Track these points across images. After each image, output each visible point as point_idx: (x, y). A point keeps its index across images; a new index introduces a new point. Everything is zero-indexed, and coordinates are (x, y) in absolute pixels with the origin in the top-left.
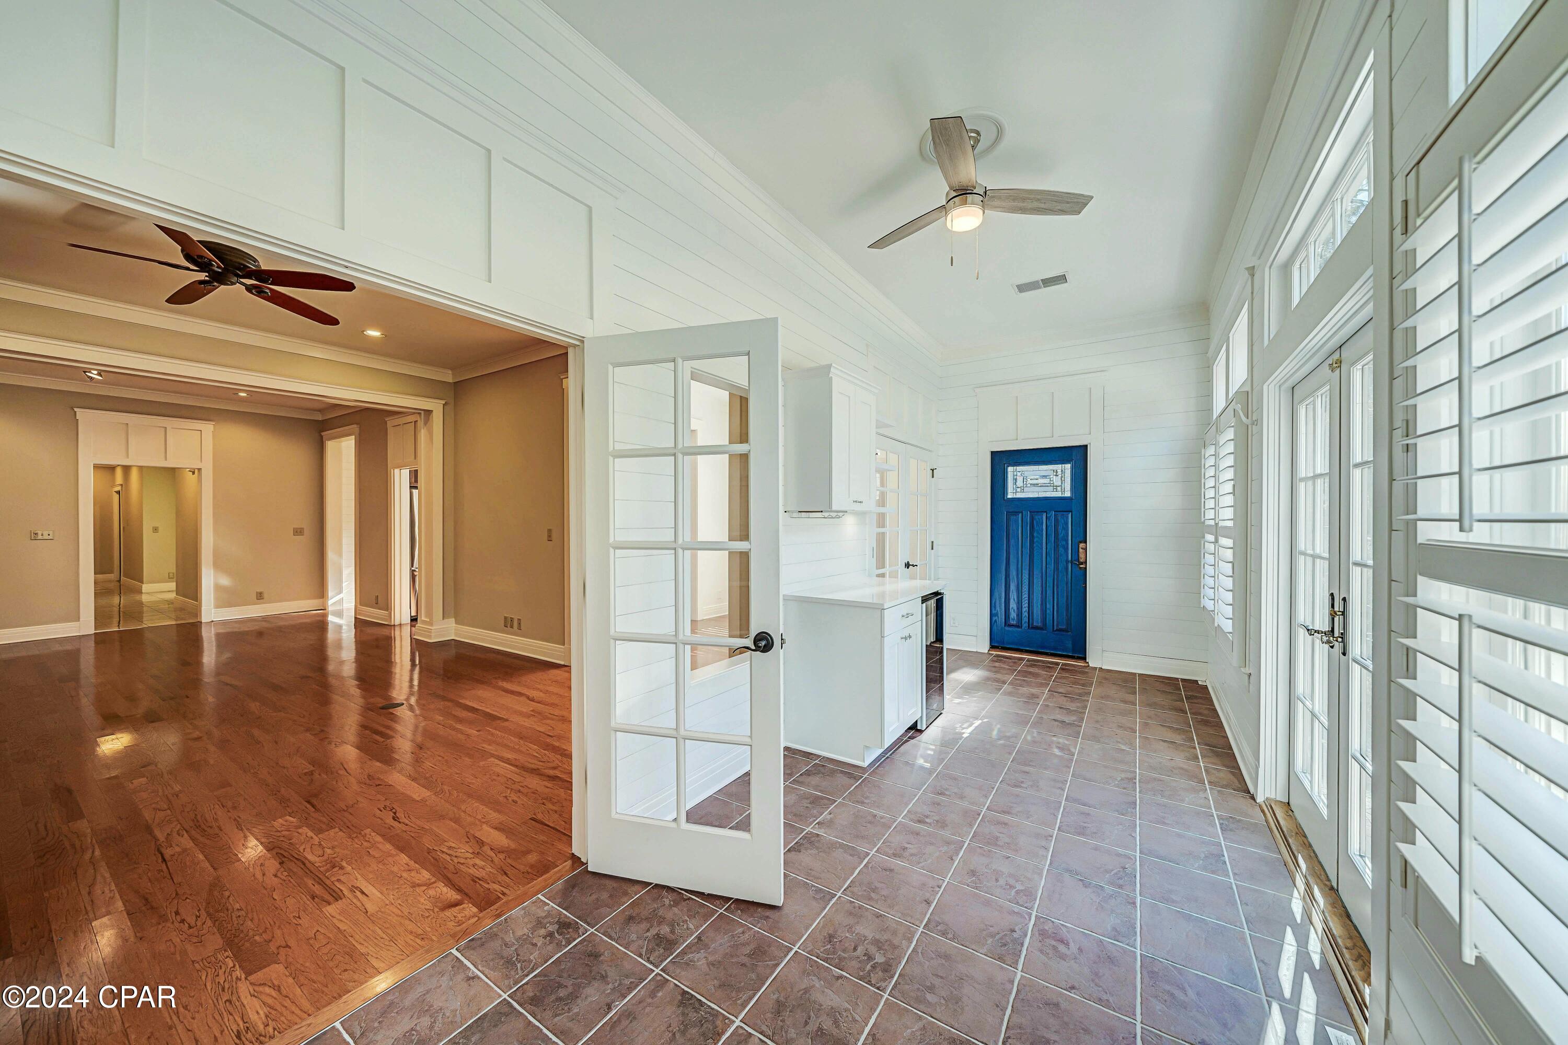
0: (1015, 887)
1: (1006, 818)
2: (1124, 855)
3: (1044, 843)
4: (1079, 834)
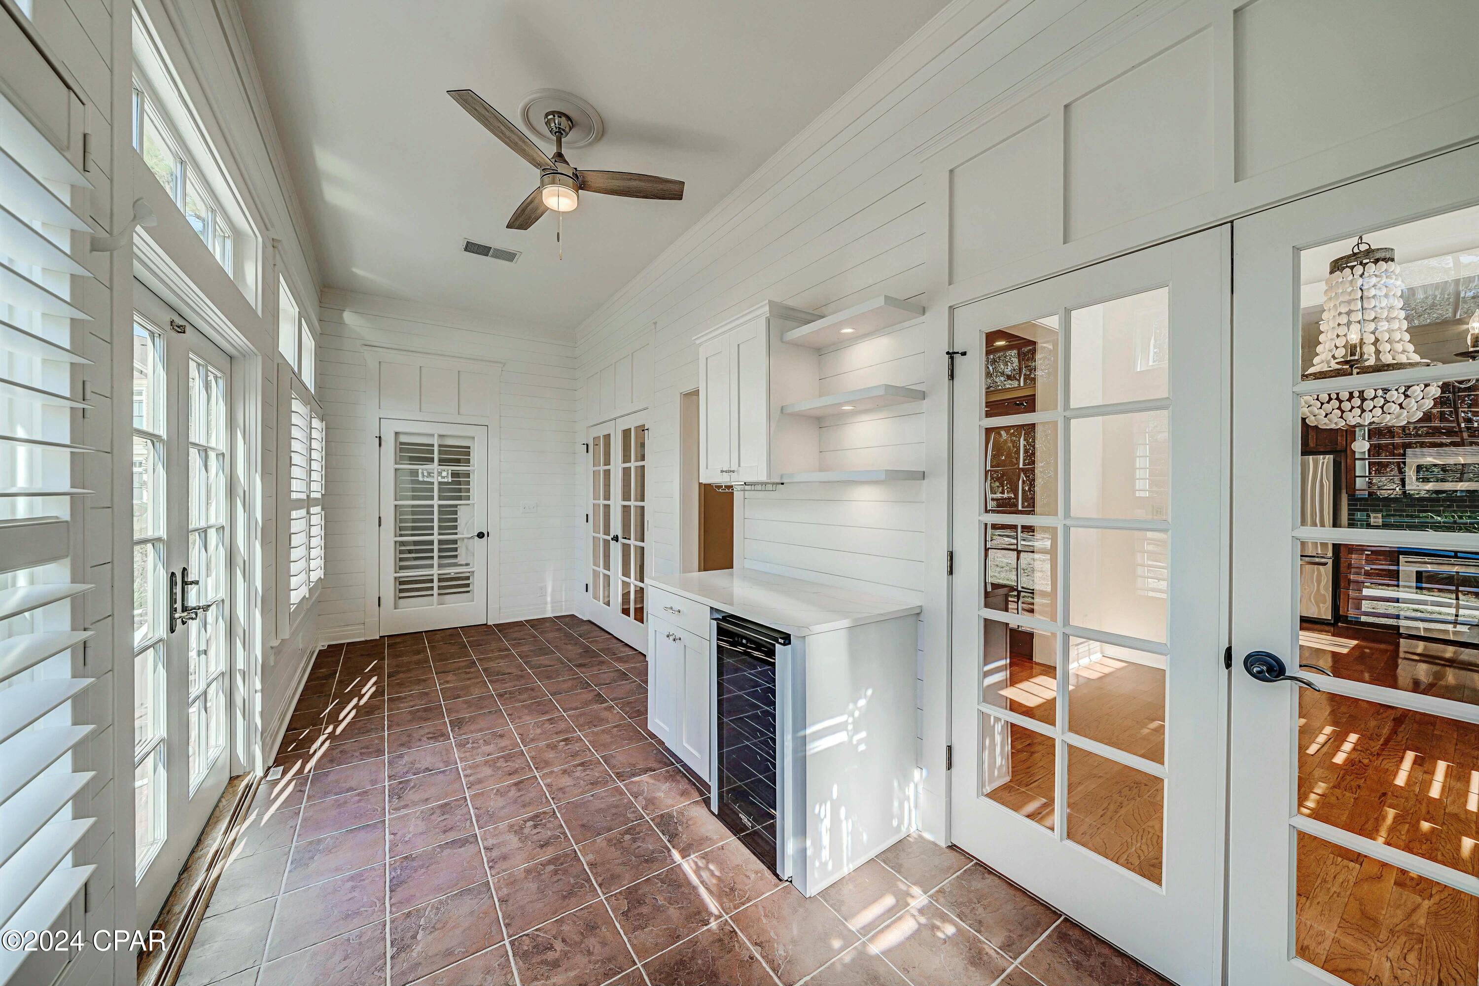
0: (472, 743)
1: (515, 779)
2: (399, 810)
3: (471, 778)
4: (446, 804)
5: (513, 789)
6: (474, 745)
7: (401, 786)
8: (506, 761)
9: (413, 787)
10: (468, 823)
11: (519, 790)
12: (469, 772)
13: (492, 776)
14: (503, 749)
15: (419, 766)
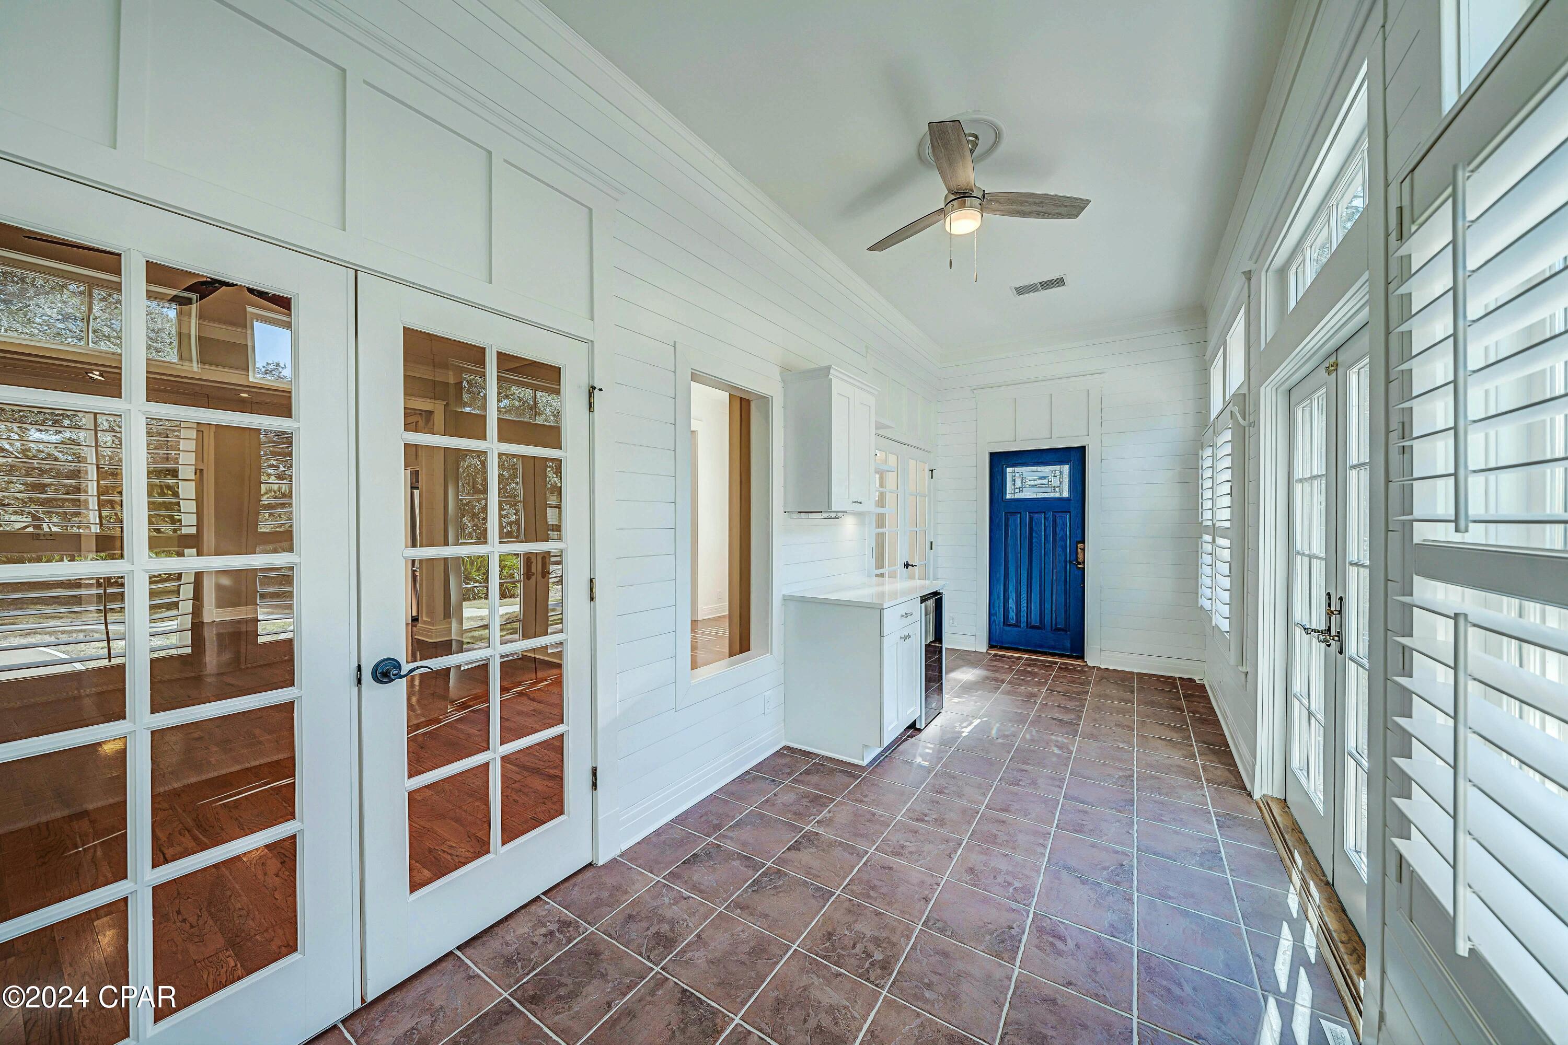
0: (1013, 885)
1: (1005, 816)
2: (1122, 852)
3: (1041, 841)
4: (1078, 832)
5: (1013, 809)
6: (1010, 879)
7: (1118, 878)
8: (995, 836)
9: (1104, 868)
10: (1065, 808)
11: (1009, 805)
12: (1040, 850)
13: (1020, 831)
14: (987, 852)
15: (1090, 892)
